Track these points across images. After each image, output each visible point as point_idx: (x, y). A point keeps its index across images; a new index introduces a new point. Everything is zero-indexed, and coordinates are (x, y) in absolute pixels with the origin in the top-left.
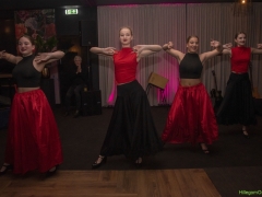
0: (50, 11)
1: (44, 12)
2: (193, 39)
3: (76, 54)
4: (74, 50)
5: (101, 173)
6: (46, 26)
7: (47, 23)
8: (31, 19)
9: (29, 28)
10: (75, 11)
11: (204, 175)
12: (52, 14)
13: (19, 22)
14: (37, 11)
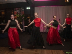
0: (23, 8)
1: (21, 8)
2: (55, 16)
3: (29, 19)
4: (28, 18)
5: (35, 50)
6: (22, 12)
7: (22, 11)
8: (18, 10)
9: (18, 12)
10: (29, 8)
11: (63, 52)
12: (23, 9)
13: (15, 11)
14: (20, 8)
